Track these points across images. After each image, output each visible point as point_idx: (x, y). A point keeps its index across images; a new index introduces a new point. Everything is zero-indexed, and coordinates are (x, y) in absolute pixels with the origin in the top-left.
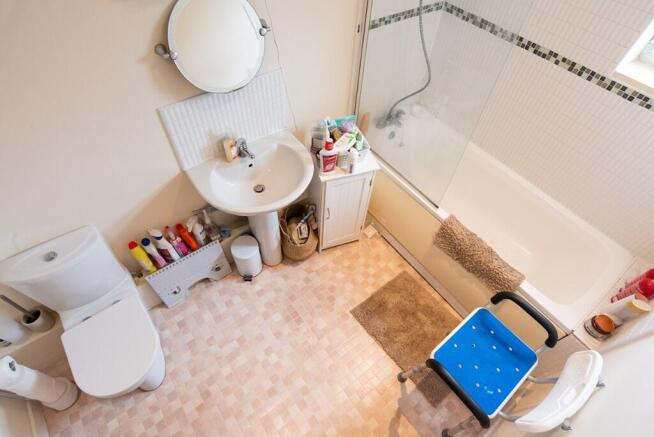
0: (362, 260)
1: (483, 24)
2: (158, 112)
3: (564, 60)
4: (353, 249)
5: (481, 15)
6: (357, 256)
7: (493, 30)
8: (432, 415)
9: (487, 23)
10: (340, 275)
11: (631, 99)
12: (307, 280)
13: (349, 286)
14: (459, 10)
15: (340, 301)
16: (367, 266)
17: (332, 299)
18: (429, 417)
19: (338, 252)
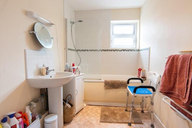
0: (89, 112)
1: (85, 50)
2: (25, 50)
3: (102, 50)
4: (83, 111)
5: (84, 49)
6: (86, 112)
7: (87, 51)
8: (145, 126)
9: (86, 50)
10: (86, 117)
11: (115, 51)
12: (78, 124)
13: (93, 118)
14: (79, 50)
15: (94, 122)
16: (92, 112)
17: (91, 123)
18: (145, 127)
19: (80, 114)
